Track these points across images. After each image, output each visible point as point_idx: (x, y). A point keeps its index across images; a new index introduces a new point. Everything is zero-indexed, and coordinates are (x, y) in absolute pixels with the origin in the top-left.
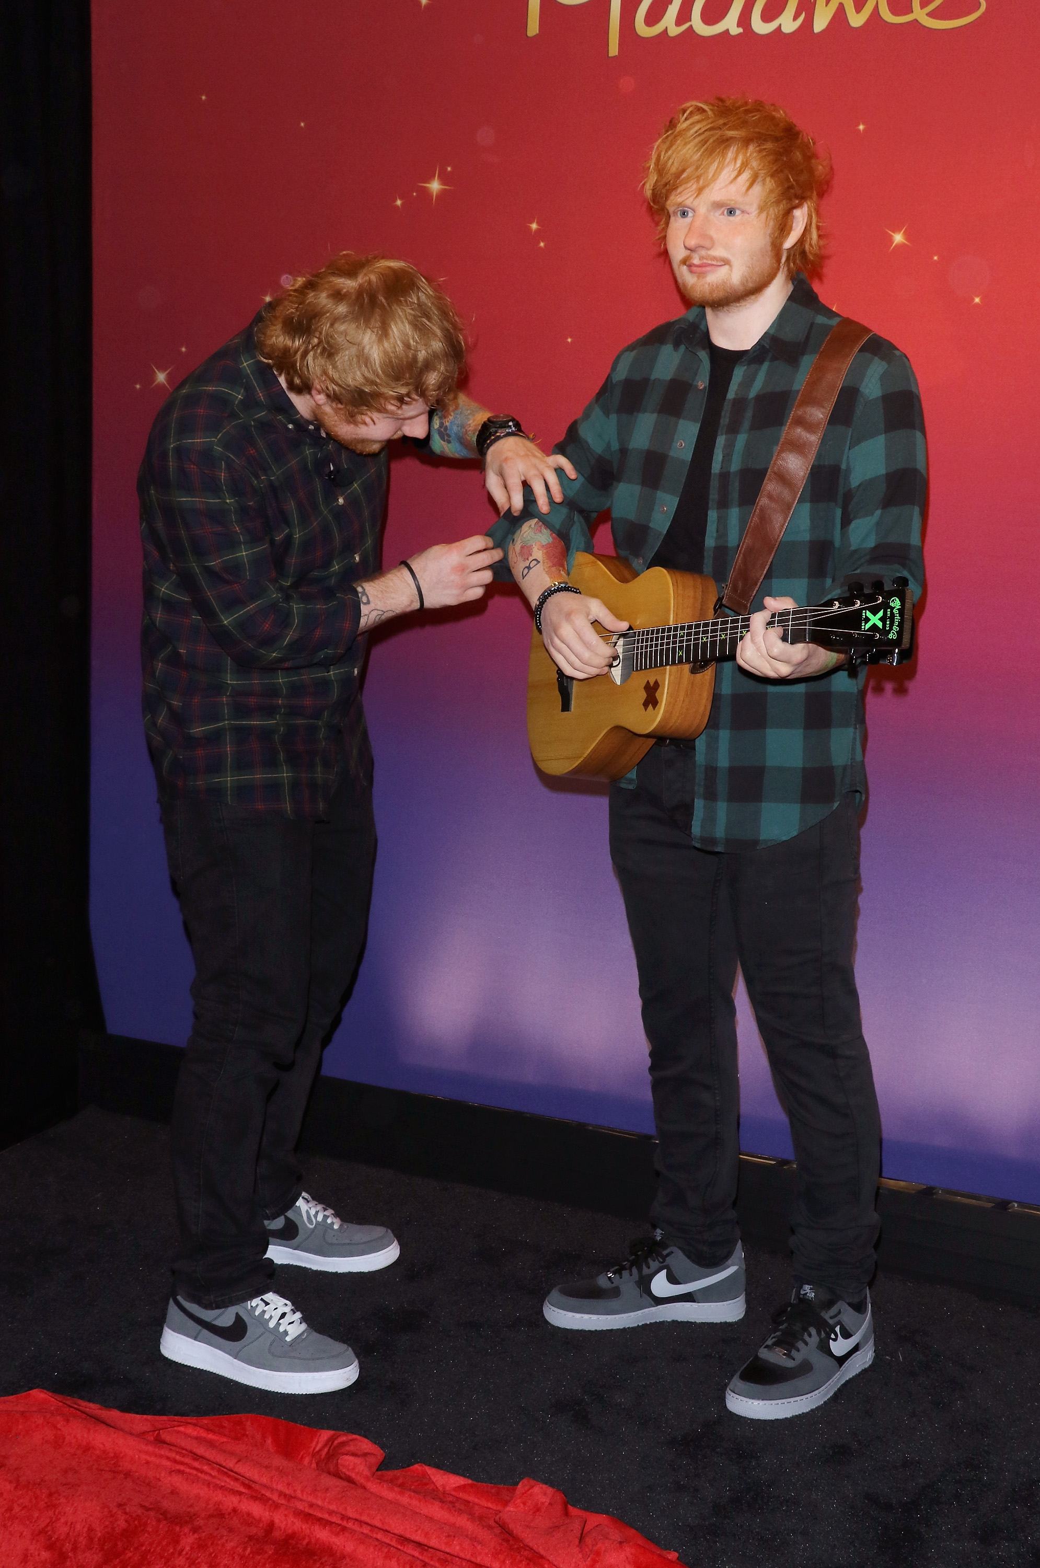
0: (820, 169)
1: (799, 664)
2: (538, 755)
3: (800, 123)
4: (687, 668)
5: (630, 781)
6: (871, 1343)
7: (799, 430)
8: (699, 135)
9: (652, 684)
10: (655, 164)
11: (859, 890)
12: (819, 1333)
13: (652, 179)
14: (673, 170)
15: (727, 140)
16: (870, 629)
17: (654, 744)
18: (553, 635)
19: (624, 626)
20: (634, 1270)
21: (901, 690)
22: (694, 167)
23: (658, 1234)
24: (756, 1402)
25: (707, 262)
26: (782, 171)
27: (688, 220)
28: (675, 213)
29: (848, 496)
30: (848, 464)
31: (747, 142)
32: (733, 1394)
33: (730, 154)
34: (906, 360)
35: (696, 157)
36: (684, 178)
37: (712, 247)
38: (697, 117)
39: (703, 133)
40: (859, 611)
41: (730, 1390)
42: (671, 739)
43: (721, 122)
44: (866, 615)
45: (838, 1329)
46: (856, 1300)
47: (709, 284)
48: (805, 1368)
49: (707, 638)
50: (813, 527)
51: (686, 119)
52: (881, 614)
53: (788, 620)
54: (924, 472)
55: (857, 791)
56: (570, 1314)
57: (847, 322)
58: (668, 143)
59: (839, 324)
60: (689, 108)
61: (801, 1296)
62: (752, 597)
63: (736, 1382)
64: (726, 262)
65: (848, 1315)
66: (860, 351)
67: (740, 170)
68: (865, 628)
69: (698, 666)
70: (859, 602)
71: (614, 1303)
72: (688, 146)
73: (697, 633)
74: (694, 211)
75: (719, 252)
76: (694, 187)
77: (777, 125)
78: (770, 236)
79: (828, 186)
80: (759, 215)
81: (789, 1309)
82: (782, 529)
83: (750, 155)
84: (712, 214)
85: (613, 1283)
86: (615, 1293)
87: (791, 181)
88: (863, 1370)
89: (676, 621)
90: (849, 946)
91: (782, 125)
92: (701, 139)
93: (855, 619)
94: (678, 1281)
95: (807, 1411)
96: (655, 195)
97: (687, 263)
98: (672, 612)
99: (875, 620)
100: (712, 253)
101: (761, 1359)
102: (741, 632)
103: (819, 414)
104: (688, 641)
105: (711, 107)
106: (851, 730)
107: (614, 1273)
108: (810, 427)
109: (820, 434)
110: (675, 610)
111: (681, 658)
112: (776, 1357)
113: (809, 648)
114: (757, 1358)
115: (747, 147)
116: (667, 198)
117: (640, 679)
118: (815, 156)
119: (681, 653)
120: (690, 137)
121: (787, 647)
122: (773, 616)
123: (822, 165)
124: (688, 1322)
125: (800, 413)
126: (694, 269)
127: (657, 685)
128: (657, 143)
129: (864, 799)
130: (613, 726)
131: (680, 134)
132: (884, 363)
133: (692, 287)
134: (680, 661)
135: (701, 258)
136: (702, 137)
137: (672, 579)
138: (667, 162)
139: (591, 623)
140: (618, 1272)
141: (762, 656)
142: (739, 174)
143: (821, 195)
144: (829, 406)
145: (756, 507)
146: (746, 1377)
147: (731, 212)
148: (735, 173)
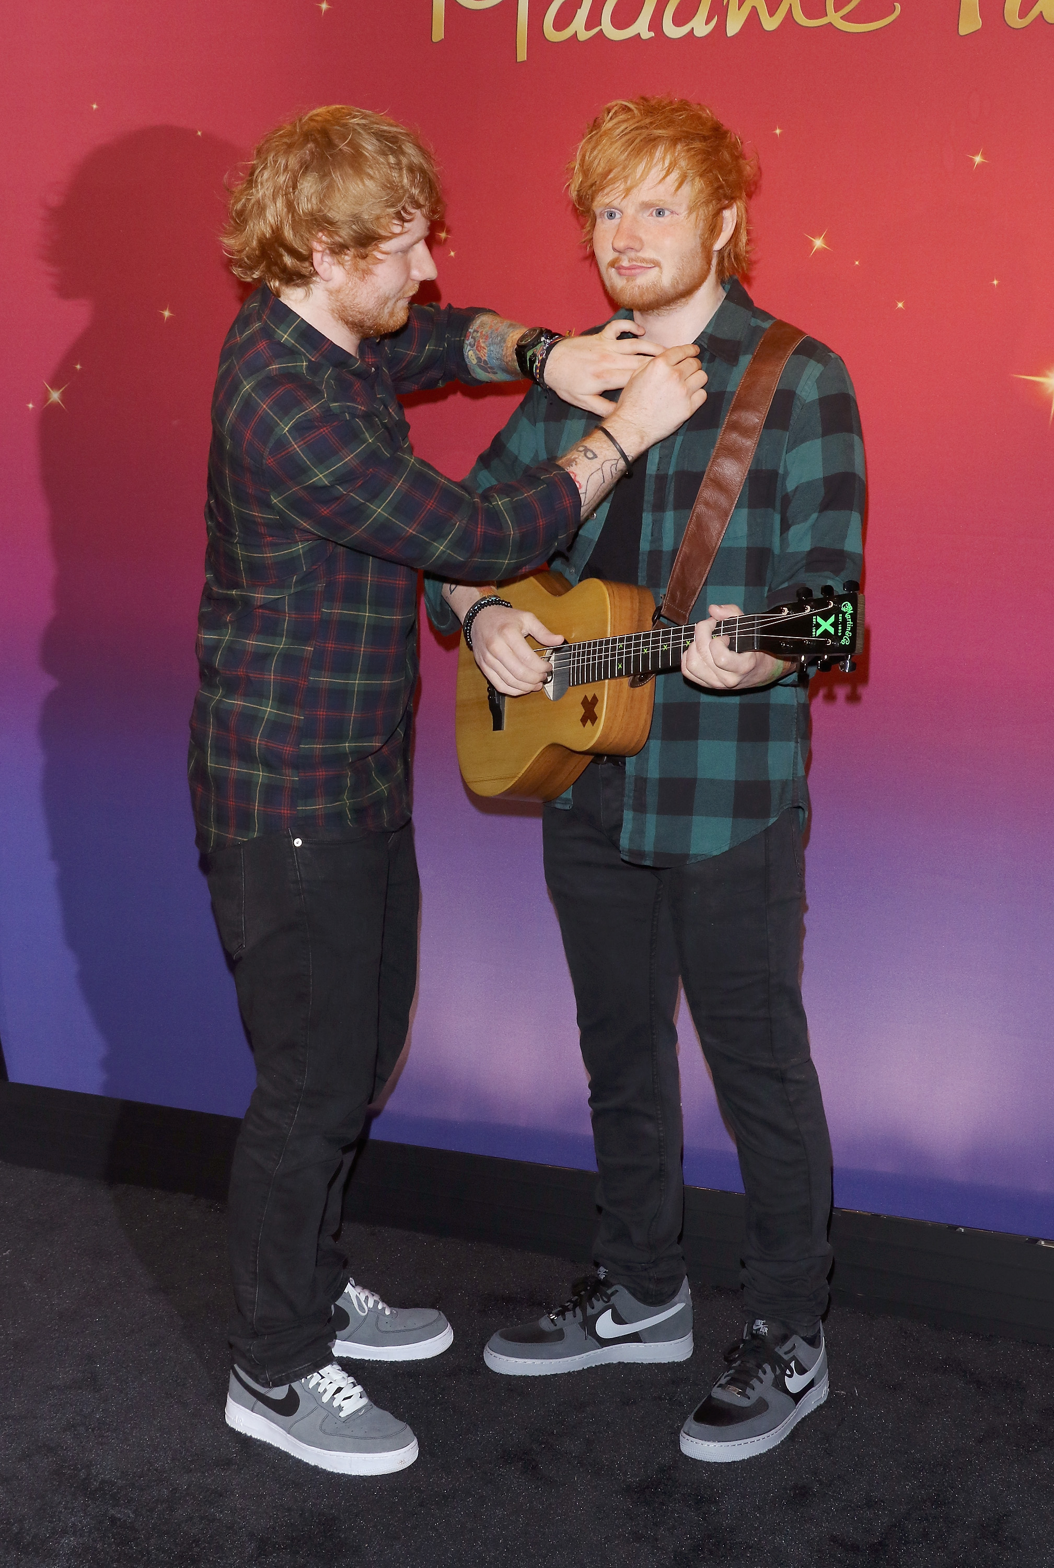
0: (748, 170)
1: (747, 673)
2: (469, 777)
3: (727, 124)
4: (626, 681)
5: (566, 801)
6: (826, 1377)
7: (734, 436)
8: (625, 134)
9: (590, 699)
10: (580, 165)
11: (806, 908)
12: (774, 1370)
13: (578, 179)
14: (600, 170)
15: (655, 139)
16: (821, 636)
17: (591, 762)
18: (486, 650)
19: (558, 640)
20: (578, 1310)
21: (854, 698)
22: (622, 166)
23: (602, 1273)
24: (712, 1444)
25: (636, 264)
26: (711, 171)
27: (615, 221)
28: (602, 215)
29: (786, 500)
30: (785, 467)
31: (675, 141)
32: (688, 1437)
33: (659, 153)
34: (842, 363)
35: (623, 157)
36: (611, 178)
37: (641, 249)
38: (622, 117)
39: (629, 132)
40: (810, 617)
41: (684, 1432)
42: (608, 756)
43: (648, 121)
44: (816, 621)
45: (793, 1364)
46: (810, 1334)
47: (639, 286)
48: (762, 1406)
49: (648, 650)
50: (750, 535)
51: (611, 118)
52: (832, 619)
53: (734, 629)
54: (863, 477)
55: (800, 807)
56: (513, 1360)
57: (780, 324)
58: (593, 143)
59: (771, 328)
60: (613, 107)
61: (754, 1332)
62: (691, 608)
63: (690, 1424)
64: (657, 264)
65: (802, 1350)
66: (796, 352)
67: (669, 170)
68: (816, 635)
69: (639, 679)
70: (809, 607)
71: (558, 1347)
72: (616, 145)
73: (637, 645)
74: (622, 212)
75: (648, 254)
76: (622, 187)
77: (703, 124)
78: (700, 238)
79: (756, 188)
80: (688, 216)
81: (741, 1346)
82: (720, 537)
83: (678, 155)
84: (640, 215)
85: (556, 1325)
86: (559, 1335)
87: (720, 181)
88: (818, 1407)
89: (614, 633)
90: (796, 967)
91: (709, 124)
92: (628, 138)
93: (806, 625)
94: (624, 1321)
95: (765, 1451)
96: (580, 197)
97: (616, 266)
98: (609, 623)
99: (826, 625)
100: (641, 254)
101: (714, 1398)
102: (685, 642)
103: (754, 419)
104: (627, 653)
105: (637, 106)
106: (792, 744)
107: (557, 1315)
108: (746, 432)
109: (756, 438)
110: (613, 621)
111: (620, 671)
112: (730, 1396)
113: (756, 657)
114: (710, 1397)
115: (675, 145)
116: (593, 200)
117: (577, 694)
118: (742, 156)
119: (620, 666)
120: (616, 137)
121: (734, 656)
122: (718, 624)
123: (750, 166)
124: (634, 1363)
125: (734, 418)
126: (623, 271)
127: (595, 699)
128: (582, 143)
129: (807, 816)
130: (549, 743)
131: (605, 133)
132: (819, 365)
133: (621, 290)
134: (620, 674)
135: (631, 260)
136: (627, 137)
137: (608, 590)
138: (592, 162)
139: (525, 638)
140: (561, 1313)
141: (709, 666)
142: (668, 173)
143: (750, 196)
144: (765, 409)
145: (693, 514)
146: (699, 1418)
147: (660, 213)
148: (664, 172)
